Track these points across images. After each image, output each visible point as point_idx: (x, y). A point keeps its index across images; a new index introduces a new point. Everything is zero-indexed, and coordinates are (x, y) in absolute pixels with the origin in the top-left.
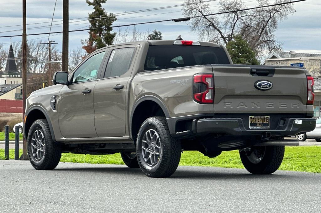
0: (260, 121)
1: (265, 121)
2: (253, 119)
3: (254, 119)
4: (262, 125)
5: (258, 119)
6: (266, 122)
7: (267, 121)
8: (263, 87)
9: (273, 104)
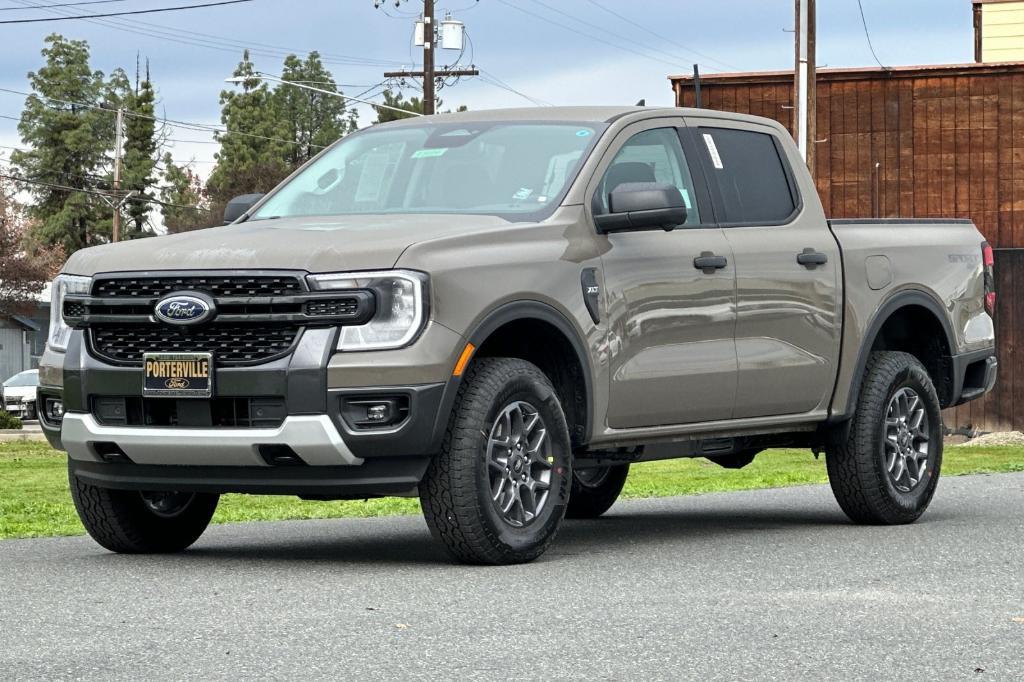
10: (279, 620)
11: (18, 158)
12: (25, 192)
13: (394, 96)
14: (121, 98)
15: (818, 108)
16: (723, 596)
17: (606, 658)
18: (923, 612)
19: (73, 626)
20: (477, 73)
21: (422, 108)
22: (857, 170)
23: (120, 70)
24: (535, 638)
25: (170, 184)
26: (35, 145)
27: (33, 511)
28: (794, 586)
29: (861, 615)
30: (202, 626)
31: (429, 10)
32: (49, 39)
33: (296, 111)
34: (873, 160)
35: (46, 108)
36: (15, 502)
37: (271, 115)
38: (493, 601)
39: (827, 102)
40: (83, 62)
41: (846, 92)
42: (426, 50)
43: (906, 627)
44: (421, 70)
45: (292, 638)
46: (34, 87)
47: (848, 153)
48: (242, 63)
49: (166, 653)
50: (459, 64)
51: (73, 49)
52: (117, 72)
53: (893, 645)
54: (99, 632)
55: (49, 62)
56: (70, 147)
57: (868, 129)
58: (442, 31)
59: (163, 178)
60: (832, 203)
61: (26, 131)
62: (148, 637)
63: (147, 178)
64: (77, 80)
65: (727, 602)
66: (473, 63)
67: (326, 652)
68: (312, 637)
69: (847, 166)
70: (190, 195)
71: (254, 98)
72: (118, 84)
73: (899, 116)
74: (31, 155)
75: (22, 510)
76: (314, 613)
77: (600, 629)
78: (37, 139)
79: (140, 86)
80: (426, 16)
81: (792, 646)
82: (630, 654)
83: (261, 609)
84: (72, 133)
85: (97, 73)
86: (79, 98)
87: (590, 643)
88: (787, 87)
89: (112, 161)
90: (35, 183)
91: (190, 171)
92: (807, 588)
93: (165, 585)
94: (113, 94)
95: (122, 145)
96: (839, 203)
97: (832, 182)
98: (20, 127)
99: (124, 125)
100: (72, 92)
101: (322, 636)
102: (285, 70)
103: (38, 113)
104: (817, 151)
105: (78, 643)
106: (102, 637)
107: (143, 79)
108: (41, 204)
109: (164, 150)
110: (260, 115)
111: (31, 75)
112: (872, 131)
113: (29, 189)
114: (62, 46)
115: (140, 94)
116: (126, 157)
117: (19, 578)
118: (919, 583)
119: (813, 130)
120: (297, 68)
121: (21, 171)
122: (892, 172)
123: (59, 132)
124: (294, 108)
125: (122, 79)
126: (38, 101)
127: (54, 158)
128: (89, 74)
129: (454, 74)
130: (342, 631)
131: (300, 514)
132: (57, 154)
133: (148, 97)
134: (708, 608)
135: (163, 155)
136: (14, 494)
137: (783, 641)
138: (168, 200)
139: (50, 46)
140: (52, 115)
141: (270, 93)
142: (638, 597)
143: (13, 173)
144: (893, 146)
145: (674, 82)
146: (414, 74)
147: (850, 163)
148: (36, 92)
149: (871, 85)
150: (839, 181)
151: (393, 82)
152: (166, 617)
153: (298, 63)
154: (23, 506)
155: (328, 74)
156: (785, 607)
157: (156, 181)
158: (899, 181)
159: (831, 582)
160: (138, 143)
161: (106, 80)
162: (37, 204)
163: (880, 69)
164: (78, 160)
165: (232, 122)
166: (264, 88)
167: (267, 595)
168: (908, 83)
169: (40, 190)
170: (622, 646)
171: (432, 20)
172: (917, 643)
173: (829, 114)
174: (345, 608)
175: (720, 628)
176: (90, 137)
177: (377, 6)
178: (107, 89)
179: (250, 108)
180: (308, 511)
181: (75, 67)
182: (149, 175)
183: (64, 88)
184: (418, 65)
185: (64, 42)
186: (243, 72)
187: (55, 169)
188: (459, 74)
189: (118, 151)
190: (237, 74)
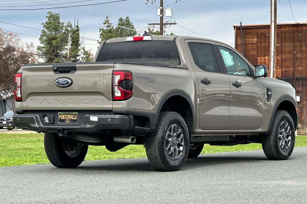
0: (69, 117)
1: (73, 118)
2: (62, 115)
3: (64, 115)
4: (71, 121)
5: (67, 115)
6: (75, 119)
7: (76, 117)
8: (60, 84)
9: (75, 100)
10: (115, 189)
11: (39, 48)
12: (41, 58)
13: (151, 30)
14: (69, 30)
15: (277, 35)
16: (245, 183)
17: (210, 201)
18: (303, 188)
19: (55, 191)
20: (176, 24)
21: (160, 34)
22: (289, 54)
23: (69, 22)
24: (189, 195)
25: (84, 56)
26: (44, 44)
27: (44, 155)
28: (266, 180)
29: (285, 189)
30: (93, 191)
31: (162, 5)
32: (48, 13)
33: (122, 34)
34: (294, 50)
35: (47, 33)
36: (38, 152)
37: (115, 35)
38: (178, 184)
39: (280, 33)
40: (58, 20)
41: (286, 30)
42: (161, 17)
43: (298, 193)
44: (159, 23)
45: (119, 195)
46: (44, 27)
47: (286, 48)
48: (106, 20)
49: (82, 199)
50: (171, 21)
51: (55, 16)
52: (68, 23)
53: (294, 198)
54: (63, 193)
55: (48, 20)
56: (54, 45)
57: (293, 41)
58: (165, 11)
59: (82, 54)
60: (281, 63)
61: (42, 40)
62: (77, 194)
63: (77, 54)
64: (56, 25)
65: (246, 185)
66: (175, 21)
67: (128, 199)
68: (124, 195)
69: (286, 52)
70: (90, 59)
71: (109, 30)
72: (69, 26)
73: (302, 37)
74: (43, 47)
75: (40, 155)
76: (125, 188)
77: (209, 192)
78: (45, 43)
79: (75, 27)
80: (161, 7)
81: (264, 198)
82: (217, 200)
83: (110, 186)
84: (55, 41)
85: (62, 23)
86: (57, 30)
87: (205, 197)
88: (268, 29)
89: (67, 49)
90: (44, 56)
91: (90, 52)
92: (270, 181)
93: (82, 179)
94: (67, 29)
95: (70, 44)
96: (284, 64)
97: (282, 57)
98: (40, 39)
99: (71, 39)
100: (55, 28)
101: (128, 194)
102: (119, 22)
103: (45, 35)
104: (277, 48)
105: (57, 196)
106: (64, 194)
107: (76, 25)
108: (46, 62)
109: (82, 46)
110: (111, 35)
111: (43, 24)
112: (294, 42)
113: (42, 57)
114: (52, 15)
115: (75, 29)
116: (71, 48)
117: (40, 176)
118: (303, 179)
119: (276, 42)
120: (122, 22)
121: (40, 52)
122: (299, 54)
123: (51, 41)
124: (121, 33)
125: (70, 25)
126: (45, 31)
127: (49, 49)
128: (60, 23)
129: (169, 24)
130: (133, 193)
131: (122, 157)
132: (50, 47)
133: (78, 30)
134: (240, 186)
135: (82, 47)
136: (38, 150)
137: (262, 197)
138: (84, 61)
139: (48, 15)
140: (49, 35)
141: (114, 29)
142: (220, 183)
143: (38, 53)
144: (300, 47)
145: (234, 27)
146: (157, 24)
147: (287, 51)
148: (44, 29)
149: (293, 28)
150: (284, 57)
151: (151, 26)
152: (82, 188)
153: (123, 20)
154: (41, 154)
155: (131, 23)
156: (263, 186)
157: (80, 55)
158: (302, 57)
159: (277, 179)
160: (75, 44)
161: (65, 25)
162: (45, 62)
163: (296, 24)
164: (57, 49)
165: (103, 37)
166: (113, 27)
167: (112, 182)
168: (305, 28)
169: (46, 58)
170: (215, 198)
171: (163, 8)
172: (301, 197)
173: (281, 37)
174: (134, 186)
175: (244, 192)
176: (60, 42)
177: (146, 4)
178: (66, 28)
179: (108, 33)
180: (124, 156)
181: (56, 21)
182: (78, 53)
183: (53, 27)
184: (158, 21)
185: (53, 14)
186: (106, 23)
187: (50, 52)
188: (171, 24)
189: (69, 46)
190: (105, 24)
